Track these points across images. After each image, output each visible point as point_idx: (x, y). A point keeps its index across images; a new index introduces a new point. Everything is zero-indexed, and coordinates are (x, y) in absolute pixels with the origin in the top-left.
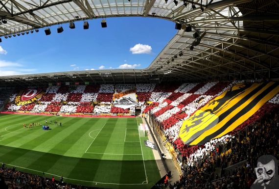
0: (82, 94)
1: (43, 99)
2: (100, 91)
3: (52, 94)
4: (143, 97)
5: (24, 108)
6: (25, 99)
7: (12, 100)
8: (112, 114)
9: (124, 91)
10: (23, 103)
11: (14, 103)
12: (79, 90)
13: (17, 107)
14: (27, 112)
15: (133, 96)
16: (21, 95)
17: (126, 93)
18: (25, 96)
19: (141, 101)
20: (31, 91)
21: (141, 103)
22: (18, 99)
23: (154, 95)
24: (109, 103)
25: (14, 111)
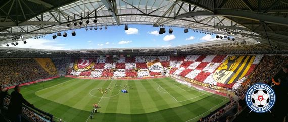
0: (124, 63)
1: (96, 67)
2: (137, 61)
3: (102, 63)
4: (165, 64)
5: (83, 73)
6: (82, 67)
7: (71, 67)
8: (151, 76)
9: (152, 61)
10: (82, 70)
12: (122, 60)
13: (78, 73)
14: (87, 77)
15: (159, 64)
16: (78, 64)
17: (154, 62)
18: (81, 64)
19: (165, 66)
20: (84, 61)
21: (166, 68)
22: (75, 66)
23: (171, 63)
24: (146, 69)
25: (76, 75)
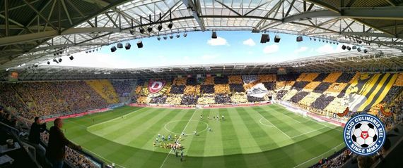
0: (213, 86)
1: (173, 92)
3: (181, 86)
4: (269, 86)
5: (155, 100)
6: (153, 91)
7: (138, 91)
8: (250, 103)
9: (251, 82)
11: (143, 96)
12: (209, 81)
13: (148, 99)
14: (160, 105)
15: (261, 86)
16: (148, 87)
17: (254, 84)
18: (153, 88)
20: (156, 83)
21: (271, 92)
23: (278, 84)
24: (243, 93)
25: (145, 103)
